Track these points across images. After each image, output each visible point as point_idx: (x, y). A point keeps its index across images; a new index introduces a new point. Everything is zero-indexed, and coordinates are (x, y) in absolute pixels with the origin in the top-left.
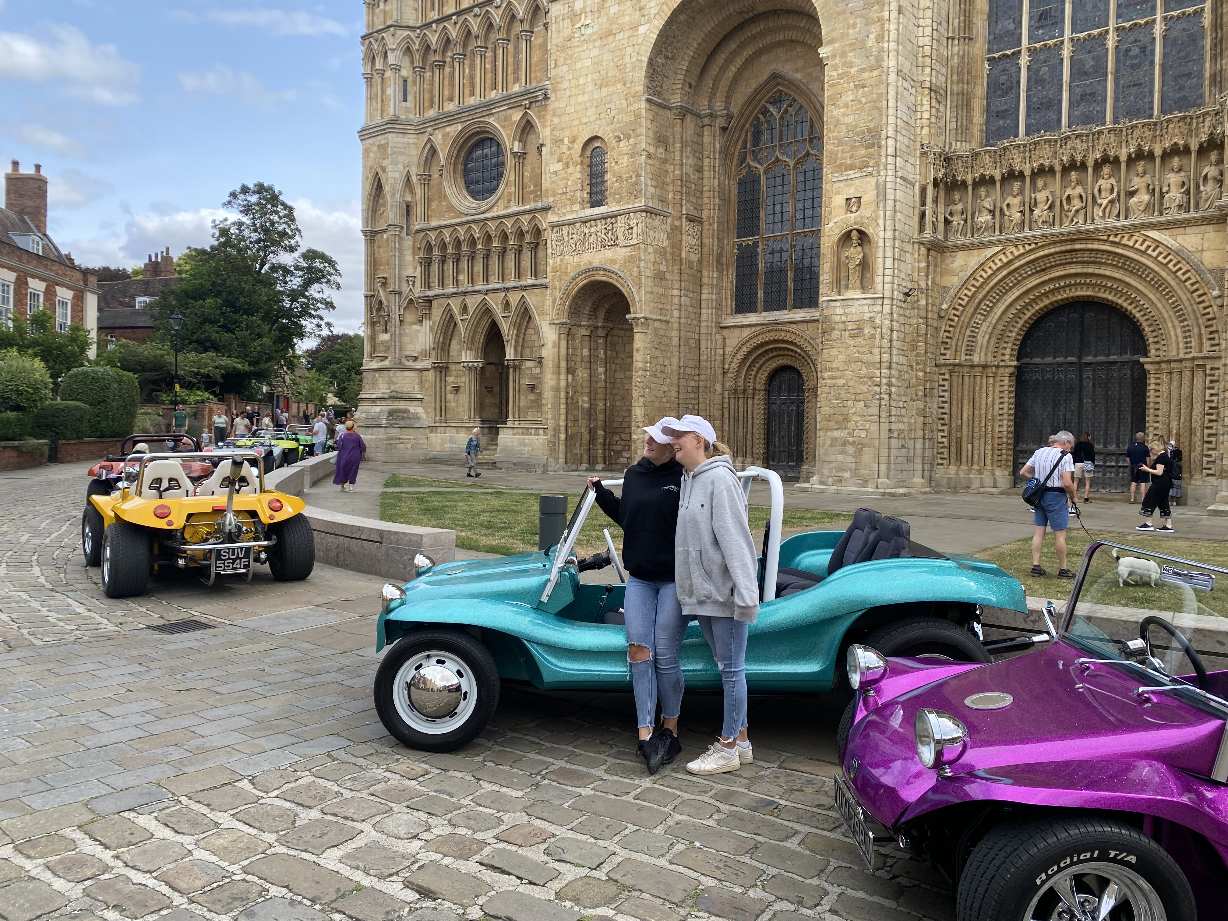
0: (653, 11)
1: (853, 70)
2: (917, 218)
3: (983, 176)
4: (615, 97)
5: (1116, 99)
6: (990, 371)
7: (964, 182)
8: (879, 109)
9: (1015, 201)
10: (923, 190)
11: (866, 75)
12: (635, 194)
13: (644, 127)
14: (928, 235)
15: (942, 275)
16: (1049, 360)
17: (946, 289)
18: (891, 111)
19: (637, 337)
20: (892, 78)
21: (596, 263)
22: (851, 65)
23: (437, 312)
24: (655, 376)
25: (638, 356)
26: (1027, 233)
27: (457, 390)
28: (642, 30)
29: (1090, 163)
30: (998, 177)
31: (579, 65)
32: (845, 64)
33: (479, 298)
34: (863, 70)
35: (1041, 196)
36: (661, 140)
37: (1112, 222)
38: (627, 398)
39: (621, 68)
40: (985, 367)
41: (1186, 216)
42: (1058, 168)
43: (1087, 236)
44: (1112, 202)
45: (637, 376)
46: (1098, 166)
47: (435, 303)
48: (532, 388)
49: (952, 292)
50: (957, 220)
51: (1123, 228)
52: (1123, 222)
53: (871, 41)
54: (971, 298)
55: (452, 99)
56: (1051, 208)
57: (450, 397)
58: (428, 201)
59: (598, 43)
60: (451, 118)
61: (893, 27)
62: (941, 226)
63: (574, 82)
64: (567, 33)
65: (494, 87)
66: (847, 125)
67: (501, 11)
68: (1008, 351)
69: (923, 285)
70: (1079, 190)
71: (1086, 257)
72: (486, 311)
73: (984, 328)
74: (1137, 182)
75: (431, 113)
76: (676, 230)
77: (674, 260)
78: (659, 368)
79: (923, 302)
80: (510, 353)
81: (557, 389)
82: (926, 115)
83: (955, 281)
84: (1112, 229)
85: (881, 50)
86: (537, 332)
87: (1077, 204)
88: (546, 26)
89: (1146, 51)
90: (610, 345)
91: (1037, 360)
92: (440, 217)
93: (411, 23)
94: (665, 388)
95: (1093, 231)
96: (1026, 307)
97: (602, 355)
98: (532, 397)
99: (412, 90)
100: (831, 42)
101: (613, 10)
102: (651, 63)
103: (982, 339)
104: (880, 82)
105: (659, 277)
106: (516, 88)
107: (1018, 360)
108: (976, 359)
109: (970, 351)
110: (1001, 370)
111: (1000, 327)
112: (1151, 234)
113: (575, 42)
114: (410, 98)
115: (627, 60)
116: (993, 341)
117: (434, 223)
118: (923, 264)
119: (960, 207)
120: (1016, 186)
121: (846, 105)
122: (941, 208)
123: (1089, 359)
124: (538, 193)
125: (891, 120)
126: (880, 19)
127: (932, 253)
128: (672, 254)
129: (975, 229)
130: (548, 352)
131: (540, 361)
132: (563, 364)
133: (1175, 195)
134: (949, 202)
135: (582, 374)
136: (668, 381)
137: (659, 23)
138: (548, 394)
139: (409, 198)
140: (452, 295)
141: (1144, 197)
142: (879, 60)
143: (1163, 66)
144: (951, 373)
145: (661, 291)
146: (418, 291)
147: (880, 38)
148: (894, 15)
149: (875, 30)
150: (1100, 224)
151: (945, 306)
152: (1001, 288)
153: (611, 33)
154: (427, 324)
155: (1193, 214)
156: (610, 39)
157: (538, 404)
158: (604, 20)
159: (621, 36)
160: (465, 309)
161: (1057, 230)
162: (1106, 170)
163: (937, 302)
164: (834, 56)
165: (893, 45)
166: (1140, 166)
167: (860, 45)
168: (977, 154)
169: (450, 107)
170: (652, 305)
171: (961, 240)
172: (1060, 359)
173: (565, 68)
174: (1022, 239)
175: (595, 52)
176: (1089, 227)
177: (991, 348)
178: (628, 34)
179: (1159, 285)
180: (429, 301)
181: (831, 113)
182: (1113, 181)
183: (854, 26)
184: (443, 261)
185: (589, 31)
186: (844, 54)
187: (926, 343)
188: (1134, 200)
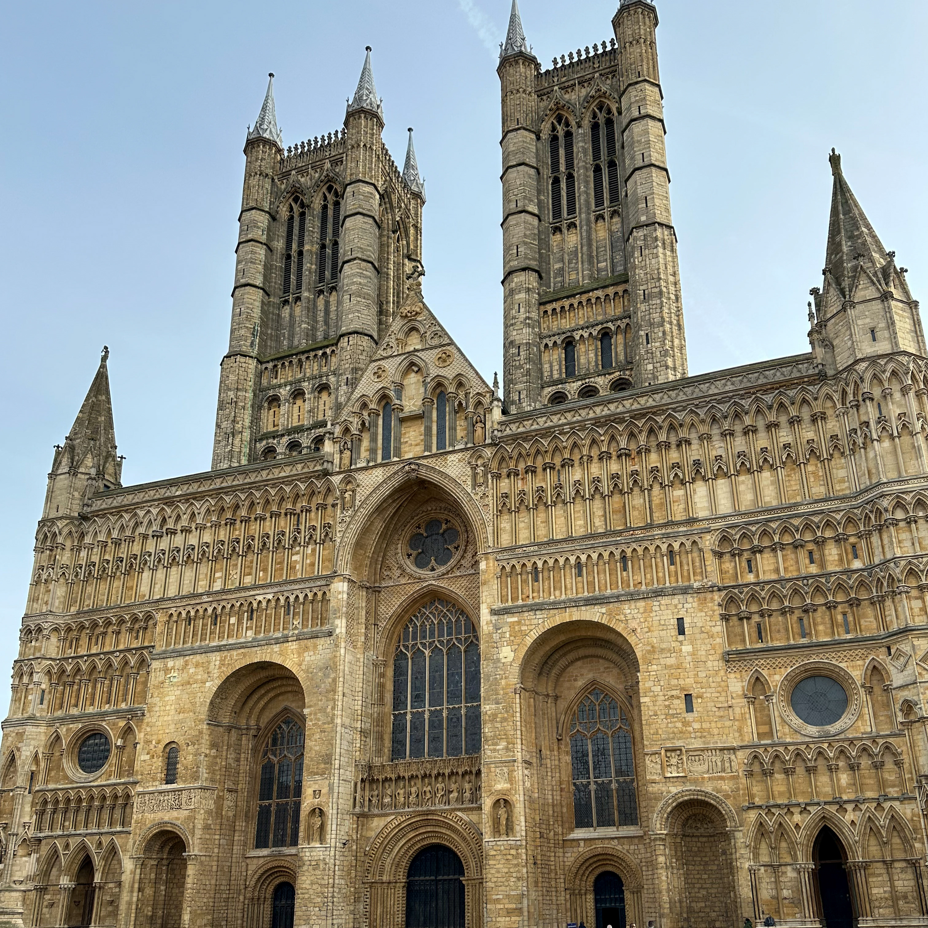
0: (215, 675)
1: (320, 723)
2: (352, 800)
3: (386, 778)
4: (188, 720)
5: (448, 742)
6: (391, 885)
7: (378, 779)
8: (332, 745)
9: (402, 792)
10: (356, 784)
11: (326, 726)
12: (195, 777)
13: (206, 739)
14: (358, 810)
15: (367, 830)
16: (422, 878)
17: (369, 838)
18: (338, 746)
19: (189, 867)
20: (339, 729)
21: (166, 819)
22: (319, 720)
23: (45, 849)
24: (199, 893)
25: (189, 881)
26: (407, 809)
27: (52, 905)
28: (208, 684)
29: (433, 776)
30: (393, 779)
31: (167, 699)
32: (316, 719)
33: (79, 839)
34: (324, 723)
35: (413, 790)
36: (214, 745)
37: (443, 807)
38: (179, 908)
39: (193, 704)
40: (389, 883)
41: (471, 806)
42: (420, 777)
43: (433, 813)
44: (442, 796)
45: (188, 893)
46: (436, 777)
47: (44, 842)
48: (112, 902)
49: (371, 840)
50: (374, 800)
51: (447, 810)
52: (447, 807)
53: (329, 709)
54: (381, 844)
55: (76, 706)
56: (418, 796)
57: (45, 910)
58: (49, 770)
59: (180, 688)
60: (74, 719)
61: (340, 703)
62: (367, 803)
63: (162, 708)
64: (161, 679)
65: (108, 702)
66: (316, 751)
67: (119, 659)
68: (401, 874)
69: (355, 837)
70: (429, 788)
71: (434, 823)
72: (84, 847)
73: (388, 860)
74: (453, 787)
75: (59, 713)
76: (220, 798)
77: (217, 816)
78: (202, 887)
79: (354, 847)
80: (97, 878)
81: (129, 903)
82: (358, 745)
83: (373, 834)
84: (443, 810)
85: (334, 715)
86: (120, 863)
87: (428, 795)
88: (148, 672)
89: (459, 719)
90: (171, 870)
91: (417, 878)
92: (57, 782)
93: (54, 656)
94: (205, 900)
95: (435, 810)
96: (409, 848)
97: (164, 878)
98: (110, 909)
99: (47, 697)
100: (310, 707)
101: (192, 671)
102: (211, 703)
103: (387, 868)
104: (332, 731)
105: (207, 827)
106: (123, 706)
107: (408, 878)
108: (385, 878)
109: (381, 875)
110: (398, 885)
111: (397, 860)
112: (459, 814)
113: (166, 685)
114: (45, 702)
115: (197, 700)
116: (393, 868)
117: (51, 786)
118: (355, 826)
119: (376, 793)
120: (402, 784)
121: (316, 741)
122: (367, 793)
123: (440, 878)
124: (131, 772)
125: (338, 750)
126: (334, 699)
127: (360, 819)
128: (216, 813)
129: (383, 806)
130: (126, 878)
131: (119, 884)
132: (136, 886)
133: (467, 795)
134: (372, 790)
135: (149, 891)
136: (208, 895)
137: (218, 682)
138: (123, 907)
139: (34, 768)
140: (59, 836)
141: (455, 795)
142: (333, 719)
143: (465, 728)
144: (371, 887)
145: (208, 836)
146: (31, 833)
147: (333, 708)
148: (341, 697)
149: (331, 704)
150: (438, 807)
151: (367, 849)
152: (396, 838)
153: (189, 683)
154: (34, 856)
155: (474, 805)
156: (188, 686)
157: (115, 914)
158: (185, 675)
159: (195, 686)
160: (67, 846)
161: (420, 809)
162: (440, 779)
163: (364, 846)
164: (311, 714)
165: (340, 713)
166: (453, 779)
167: (323, 710)
168: (384, 766)
169: (74, 711)
170: (201, 846)
171: (376, 811)
172: (427, 878)
173: (158, 699)
174: (404, 812)
175: (178, 693)
176: (433, 808)
177: (393, 872)
178: (199, 685)
179: (464, 839)
180: (39, 840)
181: (309, 743)
182: (443, 785)
183: (321, 700)
184: (54, 812)
185: (175, 680)
186: (315, 714)
187: (356, 871)
188: (451, 795)
